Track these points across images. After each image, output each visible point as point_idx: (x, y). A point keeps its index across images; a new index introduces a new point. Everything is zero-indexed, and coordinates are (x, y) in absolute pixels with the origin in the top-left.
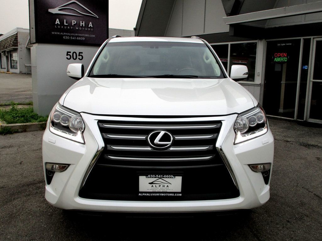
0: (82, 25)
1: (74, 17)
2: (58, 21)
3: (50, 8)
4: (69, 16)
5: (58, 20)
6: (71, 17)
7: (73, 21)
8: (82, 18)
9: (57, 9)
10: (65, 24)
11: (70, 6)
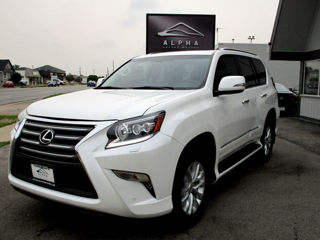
0: (188, 44)
1: (180, 38)
2: (165, 43)
3: (159, 32)
4: (176, 37)
5: (165, 41)
6: (178, 38)
7: (179, 41)
8: (188, 38)
9: (166, 31)
10: (172, 44)
11: (177, 28)
